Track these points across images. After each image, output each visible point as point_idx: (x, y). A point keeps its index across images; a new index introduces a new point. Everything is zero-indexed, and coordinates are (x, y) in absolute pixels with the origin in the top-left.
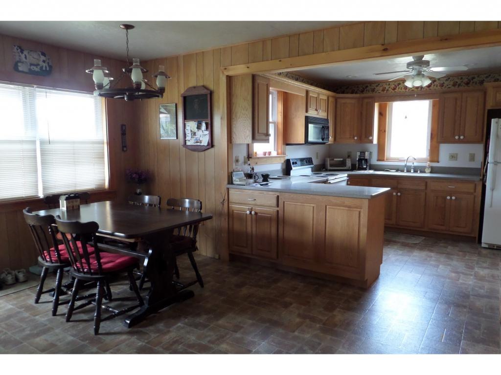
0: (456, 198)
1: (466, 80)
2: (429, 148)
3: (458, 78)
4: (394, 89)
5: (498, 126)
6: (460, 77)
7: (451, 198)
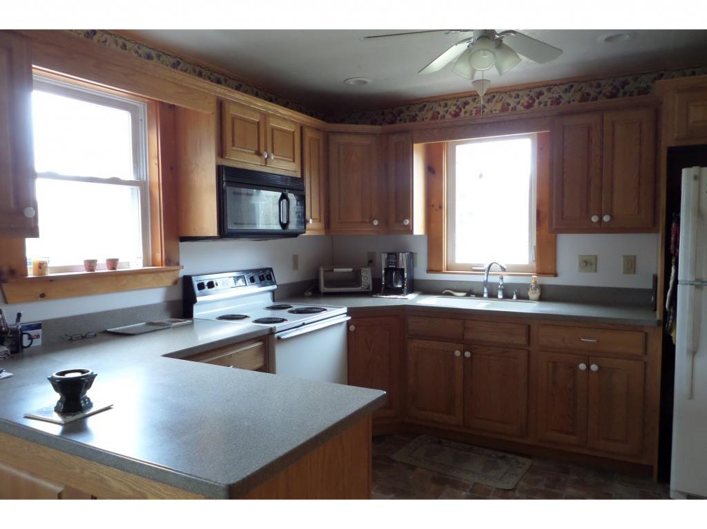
0: (600, 368)
1: (608, 89)
2: (535, 243)
3: (591, 86)
4: (456, 115)
5: (699, 186)
6: (595, 84)
7: (588, 367)
